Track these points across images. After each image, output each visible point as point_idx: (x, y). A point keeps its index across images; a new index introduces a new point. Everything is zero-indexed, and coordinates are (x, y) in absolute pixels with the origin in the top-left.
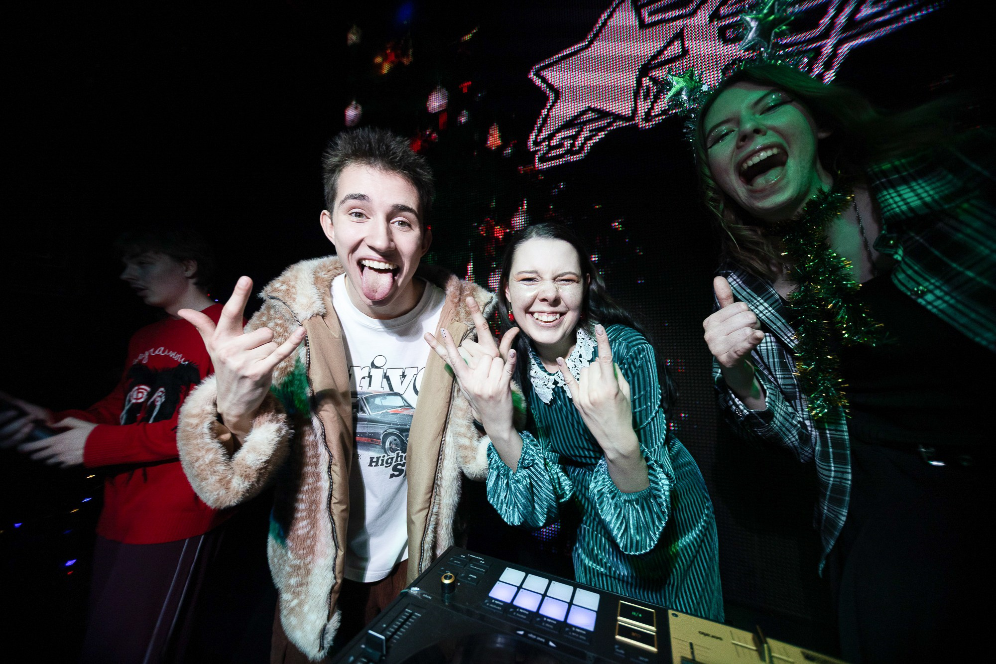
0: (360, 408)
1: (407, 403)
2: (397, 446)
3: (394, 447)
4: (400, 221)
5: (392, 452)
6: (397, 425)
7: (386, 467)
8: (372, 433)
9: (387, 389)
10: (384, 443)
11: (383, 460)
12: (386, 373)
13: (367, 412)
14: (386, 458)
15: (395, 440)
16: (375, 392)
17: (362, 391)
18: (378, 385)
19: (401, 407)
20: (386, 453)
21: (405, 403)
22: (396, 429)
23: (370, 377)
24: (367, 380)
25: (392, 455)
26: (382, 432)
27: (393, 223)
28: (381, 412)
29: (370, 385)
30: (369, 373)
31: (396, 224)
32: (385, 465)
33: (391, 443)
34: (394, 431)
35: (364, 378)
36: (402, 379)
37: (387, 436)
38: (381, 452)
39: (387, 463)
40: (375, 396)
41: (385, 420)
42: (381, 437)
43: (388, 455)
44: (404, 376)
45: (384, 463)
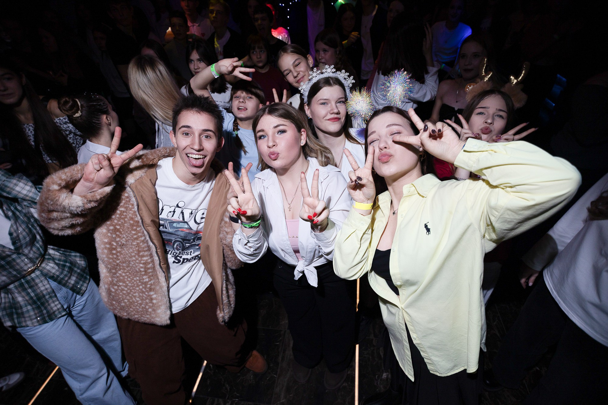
0: (164, 226)
1: (190, 226)
2: (180, 247)
3: (178, 247)
4: (206, 136)
5: (177, 250)
6: (182, 237)
7: (172, 256)
8: (168, 239)
9: (181, 219)
10: (174, 245)
11: (172, 252)
12: (183, 211)
13: (168, 229)
14: (173, 252)
15: (180, 244)
16: (175, 220)
17: (168, 218)
18: (177, 217)
19: (186, 228)
20: (174, 249)
21: (189, 226)
22: (181, 239)
23: (174, 212)
24: (172, 213)
25: (176, 251)
26: (173, 239)
27: (202, 137)
28: (175, 230)
29: (173, 216)
30: (175, 210)
31: (204, 137)
32: (172, 255)
33: (177, 245)
34: (180, 240)
35: (170, 212)
36: (190, 215)
37: (175, 241)
38: (171, 249)
39: (173, 254)
40: (174, 222)
41: (176, 233)
42: (173, 242)
43: (175, 251)
44: (191, 213)
45: (172, 254)
